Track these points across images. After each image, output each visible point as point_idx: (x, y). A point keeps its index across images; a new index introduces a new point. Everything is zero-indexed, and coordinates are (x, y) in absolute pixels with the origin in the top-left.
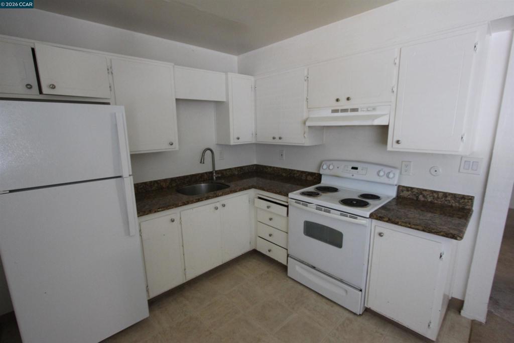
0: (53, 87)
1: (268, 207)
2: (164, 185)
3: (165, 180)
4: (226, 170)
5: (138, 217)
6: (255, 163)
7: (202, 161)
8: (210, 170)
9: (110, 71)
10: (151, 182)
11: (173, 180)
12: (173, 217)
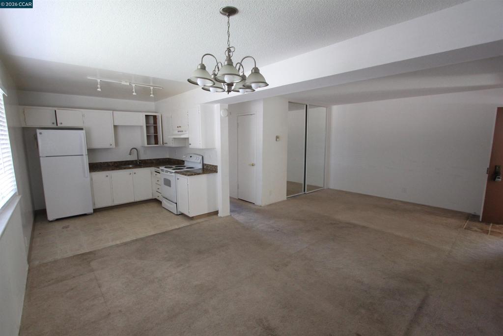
0: (61, 124)
1: (156, 175)
2: (110, 164)
3: (111, 162)
4: (148, 160)
5: (90, 172)
6: (168, 157)
7: (130, 154)
8: (136, 159)
9: (83, 116)
10: (103, 163)
11: (115, 162)
12: (108, 175)
